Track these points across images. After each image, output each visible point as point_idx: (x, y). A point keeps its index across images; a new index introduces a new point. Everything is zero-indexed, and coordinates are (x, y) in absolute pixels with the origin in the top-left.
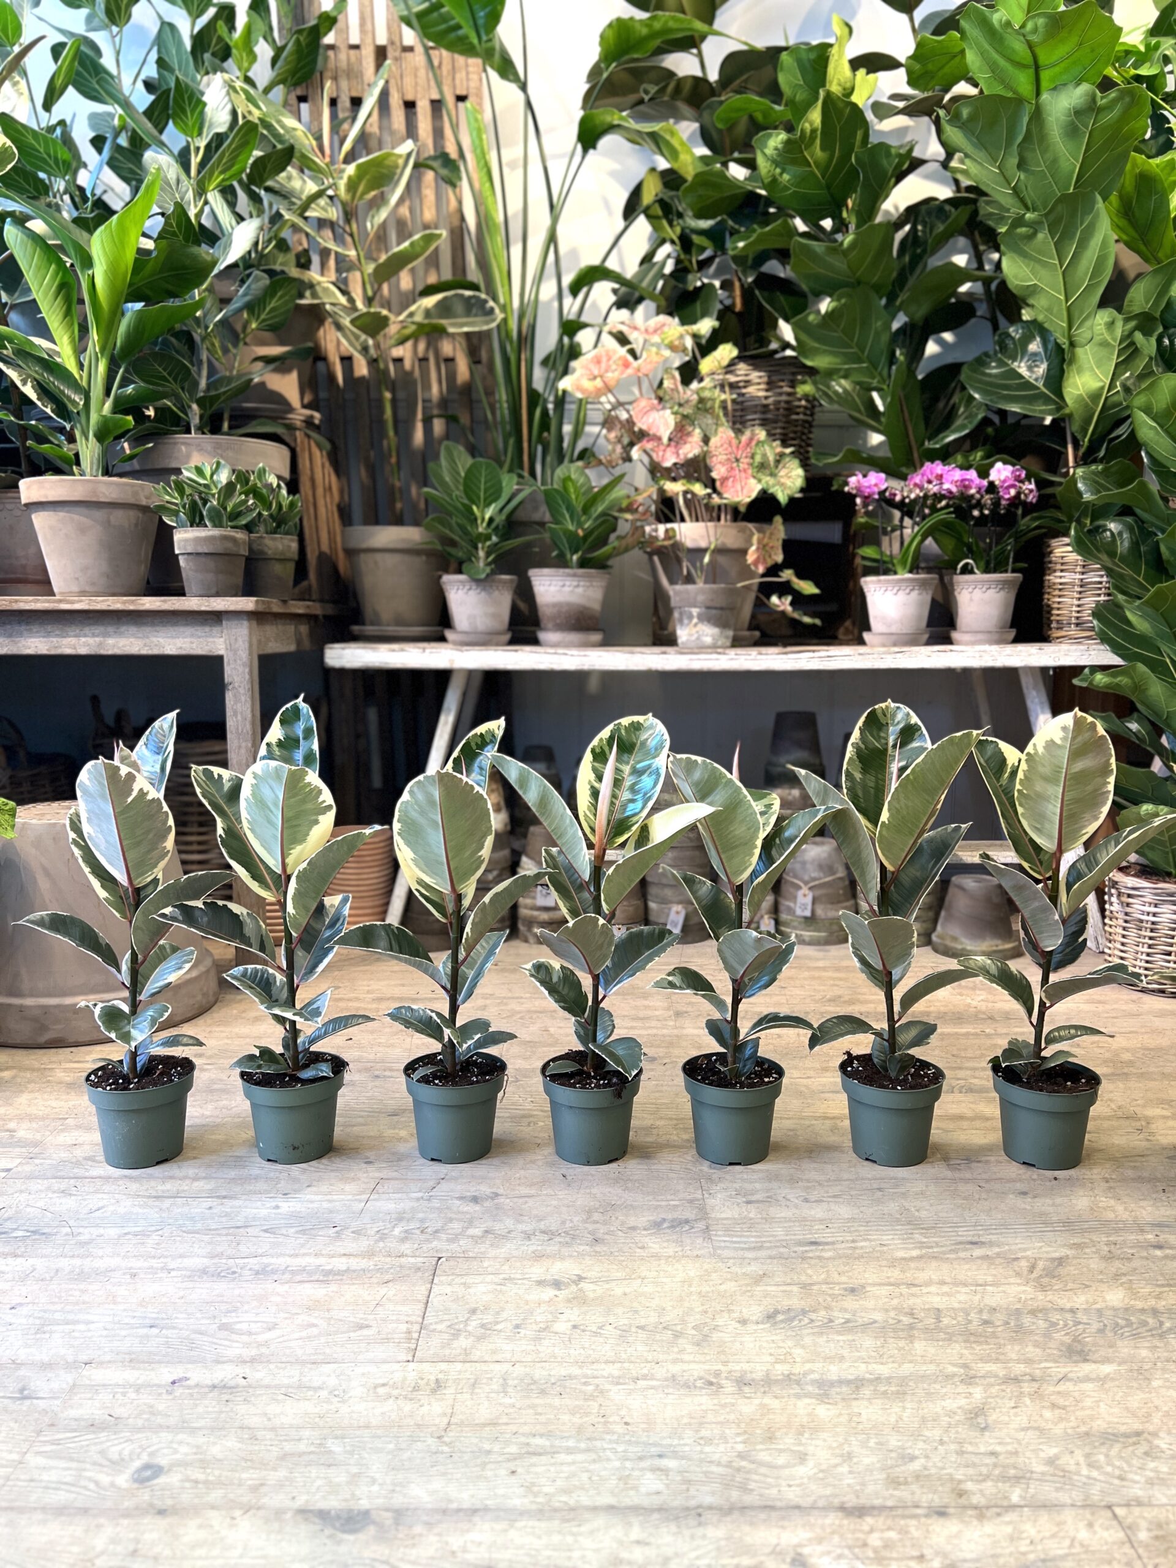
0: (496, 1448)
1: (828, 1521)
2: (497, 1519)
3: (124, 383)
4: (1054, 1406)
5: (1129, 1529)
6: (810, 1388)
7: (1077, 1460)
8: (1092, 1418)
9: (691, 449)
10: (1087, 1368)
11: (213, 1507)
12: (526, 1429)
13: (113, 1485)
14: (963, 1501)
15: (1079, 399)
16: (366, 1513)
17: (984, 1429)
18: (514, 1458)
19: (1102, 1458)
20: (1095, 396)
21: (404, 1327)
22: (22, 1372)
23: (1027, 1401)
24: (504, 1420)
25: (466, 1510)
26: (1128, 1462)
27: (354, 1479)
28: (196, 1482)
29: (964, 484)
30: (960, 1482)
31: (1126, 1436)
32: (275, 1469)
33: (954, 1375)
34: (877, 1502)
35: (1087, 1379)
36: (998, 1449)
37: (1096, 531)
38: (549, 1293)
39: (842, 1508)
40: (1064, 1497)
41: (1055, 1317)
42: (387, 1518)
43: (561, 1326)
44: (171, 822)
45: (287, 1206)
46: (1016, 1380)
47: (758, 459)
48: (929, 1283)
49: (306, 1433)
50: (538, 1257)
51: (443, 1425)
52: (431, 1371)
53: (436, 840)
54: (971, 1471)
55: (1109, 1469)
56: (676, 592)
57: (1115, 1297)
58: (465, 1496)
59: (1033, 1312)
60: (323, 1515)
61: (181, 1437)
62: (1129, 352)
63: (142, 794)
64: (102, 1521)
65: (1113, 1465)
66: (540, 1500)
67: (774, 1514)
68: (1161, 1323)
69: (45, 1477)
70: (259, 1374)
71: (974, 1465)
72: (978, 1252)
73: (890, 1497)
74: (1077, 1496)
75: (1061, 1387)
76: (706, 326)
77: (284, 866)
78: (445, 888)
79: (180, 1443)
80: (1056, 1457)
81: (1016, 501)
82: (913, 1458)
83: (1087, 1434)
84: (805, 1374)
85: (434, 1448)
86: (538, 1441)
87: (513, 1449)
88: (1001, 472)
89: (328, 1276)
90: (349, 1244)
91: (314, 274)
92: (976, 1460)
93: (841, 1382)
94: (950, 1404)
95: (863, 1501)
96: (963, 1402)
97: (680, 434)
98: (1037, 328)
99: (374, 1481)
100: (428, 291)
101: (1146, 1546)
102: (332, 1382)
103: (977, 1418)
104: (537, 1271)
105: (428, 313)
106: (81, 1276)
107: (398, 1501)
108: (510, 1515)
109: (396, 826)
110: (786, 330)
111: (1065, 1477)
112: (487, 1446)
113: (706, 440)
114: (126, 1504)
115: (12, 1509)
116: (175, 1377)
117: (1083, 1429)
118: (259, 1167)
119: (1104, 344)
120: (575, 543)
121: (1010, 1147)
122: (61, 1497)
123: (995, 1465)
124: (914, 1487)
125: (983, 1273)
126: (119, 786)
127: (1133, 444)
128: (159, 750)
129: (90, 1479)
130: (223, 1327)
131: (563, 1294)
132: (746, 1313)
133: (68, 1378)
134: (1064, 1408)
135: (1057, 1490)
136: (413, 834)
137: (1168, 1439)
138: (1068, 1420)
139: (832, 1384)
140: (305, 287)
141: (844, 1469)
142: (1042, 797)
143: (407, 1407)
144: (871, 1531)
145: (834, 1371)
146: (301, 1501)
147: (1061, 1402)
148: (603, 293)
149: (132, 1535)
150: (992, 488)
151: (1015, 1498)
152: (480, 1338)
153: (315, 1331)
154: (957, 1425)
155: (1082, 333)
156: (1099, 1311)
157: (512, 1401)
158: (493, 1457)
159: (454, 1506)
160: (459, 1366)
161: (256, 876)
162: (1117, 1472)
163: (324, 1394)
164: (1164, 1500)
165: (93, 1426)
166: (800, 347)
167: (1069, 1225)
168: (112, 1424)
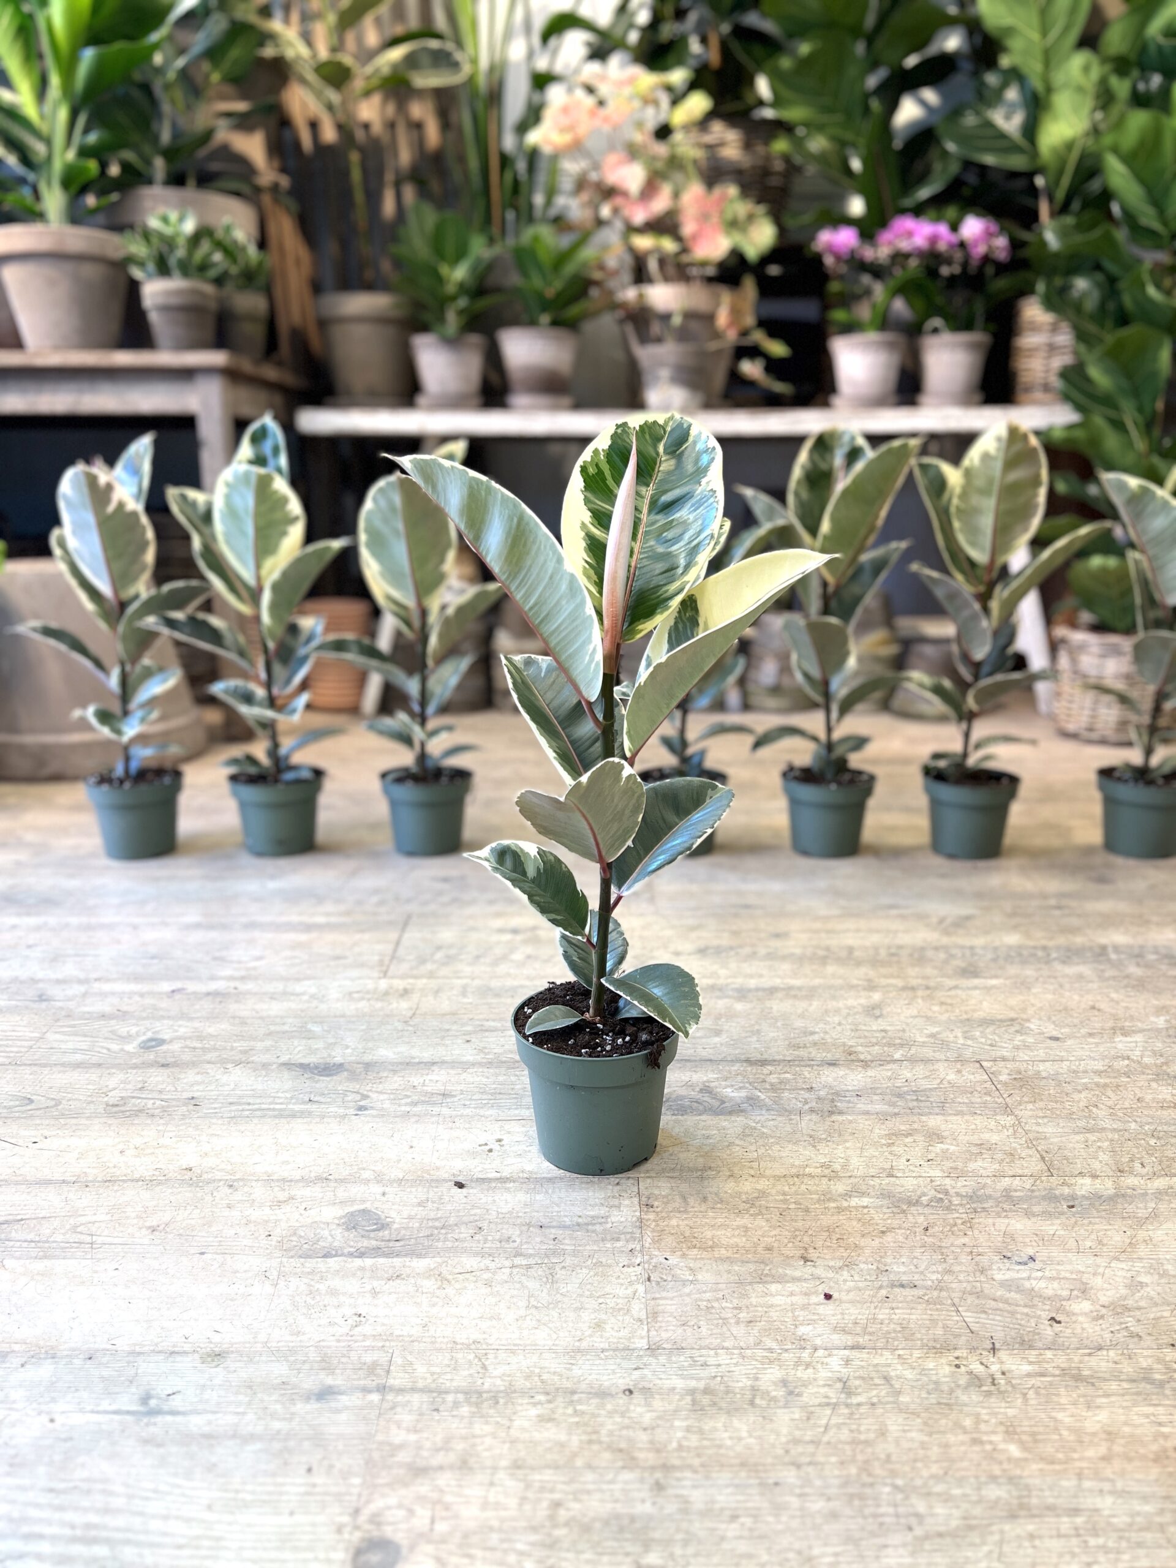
0: (454, 1027)
1: (735, 1068)
2: (453, 1068)
3: (86, 131)
4: (942, 1003)
5: (991, 1076)
6: (731, 993)
7: (957, 1036)
8: (974, 1011)
9: (660, 204)
10: (976, 982)
11: (209, 1063)
12: (481, 1017)
13: (122, 1050)
14: (852, 1057)
15: (1054, 150)
16: (341, 1065)
17: (877, 1017)
18: (469, 1033)
19: (978, 1034)
20: (1069, 146)
21: (376, 958)
22: (41, 985)
23: (920, 1001)
24: (463, 1011)
25: (426, 1063)
26: (999, 1036)
27: (330, 1046)
28: (194, 1048)
29: (934, 239)
30: (851, 1046)
31: (1001, 1021)
32: (262, 1040)
33: (857, 986)
34: (777, 1058)
35: (976, 988)
36: (888, 1028)
37: (1065, 290)
38: (507, 937)
39: (748, 1061)
40: (938, 1055)
41: (954, 951)
42: (360, 1068)
43: (518, 956)
44: (150, 534)
45: (272, 885)
46: (913, 989)
47: (729, 215)
48: (847, 931)
49: (290, 1020)
50: (498, 915)
51: (410, 1013)
52: (400, 984)
53: (400, 550)
54: (862, 1040)
55: (983, 1040)
56: (645, 354)
57: (1013, 939)
58: (426, 1055)
59: (936, 949)
60: (304, 1067)
61: (180, 1022)
62: (1105, 98)
63: (121, 505)
64: (113, 1071)
65: (987, 1038)
66: (491, 1056)
67: (688, 1064)
68: (1049, 955)
69: (63, 1046)
70: (250, 986)
71: (866, 1037)
72: (894, 912)
73: (789, 1054)
74: (951, 1055)
75: (953, 993)
76: (678, 76)
77: (259, 578)
78: (410, 602)
79: (180, 1026)
80: (938, 1033)
81: (986, 259)
82: (812, 1033)
83: (968, 1020)
84: (727, 985)
85: (400, 1028)
86: (492, 1024)
87: (469, 1028)
88: (973, 227)
89: (308, 928)
90: (329, 907)
91: (276, 25)
92: (866, 1034)
93: (757, 989)
94: (851, 1002)
95: (765, 1056)
96: (863, 1001)
97: (649, 190)
98: (1015, 75)
99: (347, 1047)
100: (395, 42)
101: (1005, 1084)
102: (313, 990)
103: (873, 1011)
104: (499, 923)
105: (395, 67)
106: (89, 928)
107: (367, 1058)
108: (465, 1066)
109: (363, 537)
110: (763, 86)
111: (944, 1044)
112: (447, 1027)
113: (676, 195)
114: (134, 1061)
115: (35, 1065)
116: (174, 988)
117: (965, 1016)
118: (247, 860)
119: (1080, 89)
120: (546, 305)
121: (937, 845)
122: (79, 1057)
123: (884, 1037)
124: (811, 1050)
125: (896, 925)
126: (99, 495)
127: (1106, 196)
128: (136, 471)
129: (103, 1047)
130: (215, 959)
131: (519, 938)
132: (680, 948)
133: (82, 989)
134: (951, 1005)
135: (934, 1051)
136: (378, 544)
137: (1038, 1022)
138: (953, 1012)
139: (750, 990)
140: (266, 37)
141: (755, 1038)
142: (976, 511)
143: (379, 1005)
144: (771, 1073)
145: (752, 983)
146: (284, 1058)
147: (949, 1001)
148: (575, 43)
149: (140, 1079)
150: (962, 245)
151: (897, 1056)
152: (444, 964)
153: (297, 961)
154: (855, 1014)
155: (1059, 78)
156: (996, 949)
157: (470, 1000)
158: (450, 1033)
159: (417, 1060)
160: (424, 981)
161: (232, 588)
162: (989, 1042)
163: (305, 998)
164: (1027, 1058)
165: (103, 1016)
166: (777, 103)
167: (979, 895)
168: (122, 1015)
